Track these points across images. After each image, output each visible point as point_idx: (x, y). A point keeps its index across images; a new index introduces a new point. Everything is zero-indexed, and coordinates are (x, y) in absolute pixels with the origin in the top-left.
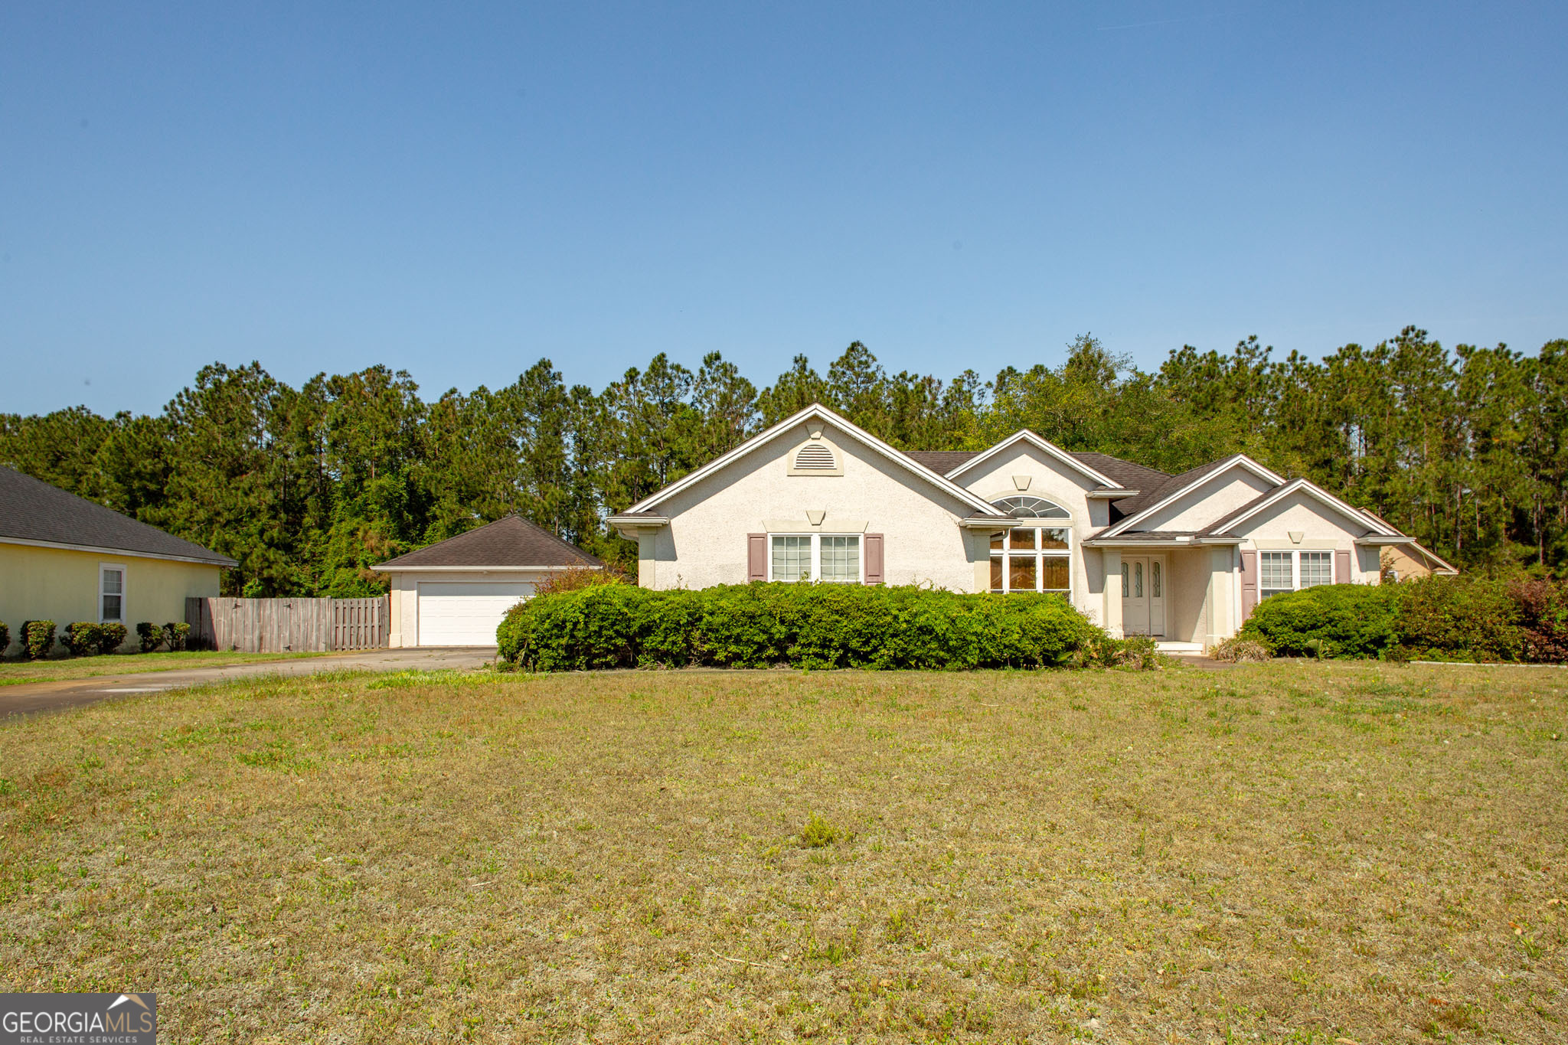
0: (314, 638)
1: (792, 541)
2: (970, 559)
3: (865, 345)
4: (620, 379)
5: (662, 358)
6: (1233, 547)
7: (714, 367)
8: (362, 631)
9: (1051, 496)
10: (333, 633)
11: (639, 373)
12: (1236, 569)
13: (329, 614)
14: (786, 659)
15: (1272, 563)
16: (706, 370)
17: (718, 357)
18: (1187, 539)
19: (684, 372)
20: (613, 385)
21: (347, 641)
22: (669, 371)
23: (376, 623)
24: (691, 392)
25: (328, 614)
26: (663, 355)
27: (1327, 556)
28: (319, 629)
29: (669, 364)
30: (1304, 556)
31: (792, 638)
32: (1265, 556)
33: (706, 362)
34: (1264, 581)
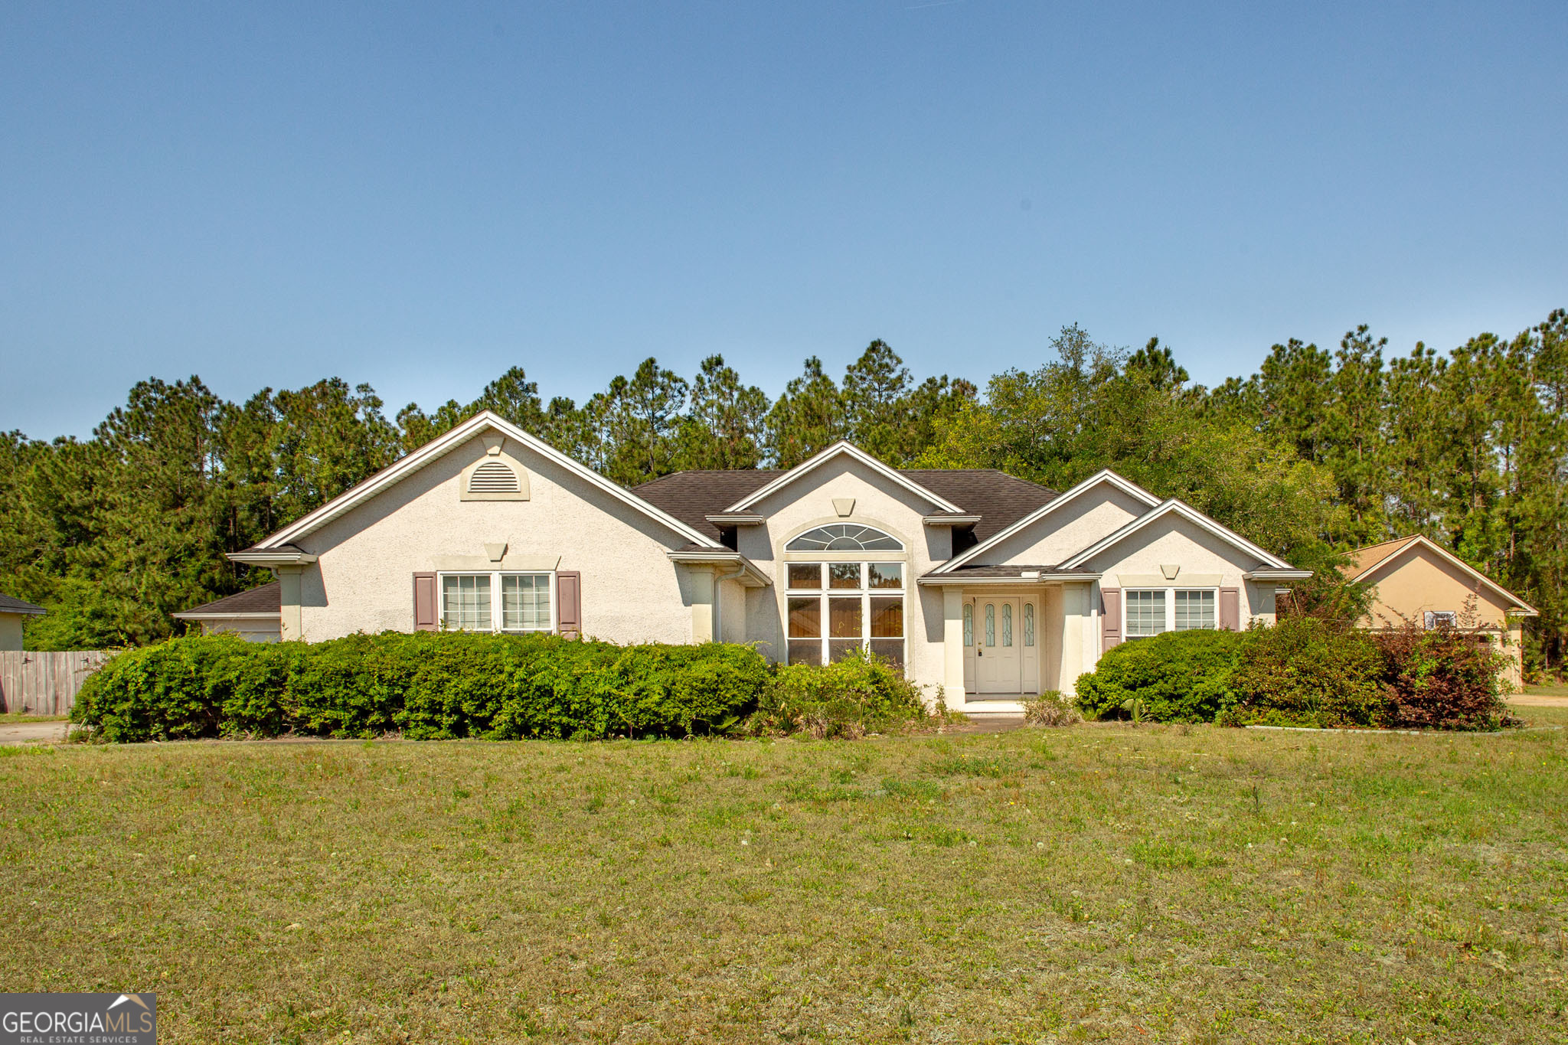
1: (467, 581)
2: (687, 602)
4: (605, 390)
5: (651, 364)
6: (1090, 584)
7: (715, 373)
9: (880, 523)
11: (625, 383)
12: (1094, 612)
14: (390, 726)
15: (1139, 604)
16: (706, 378)
17: (719, 362)
18: (1036, 574)
19: (676, 381)
20: (597, 397)
22: (660, 379)
24: (687, 404)
26: (652, 361)
27: (1209, 595)
29: (659, 371)
30: (1180, 595)
31: (398, 702)
32: (1131, 595)
33: (704, 368)
34: (1130, 627)
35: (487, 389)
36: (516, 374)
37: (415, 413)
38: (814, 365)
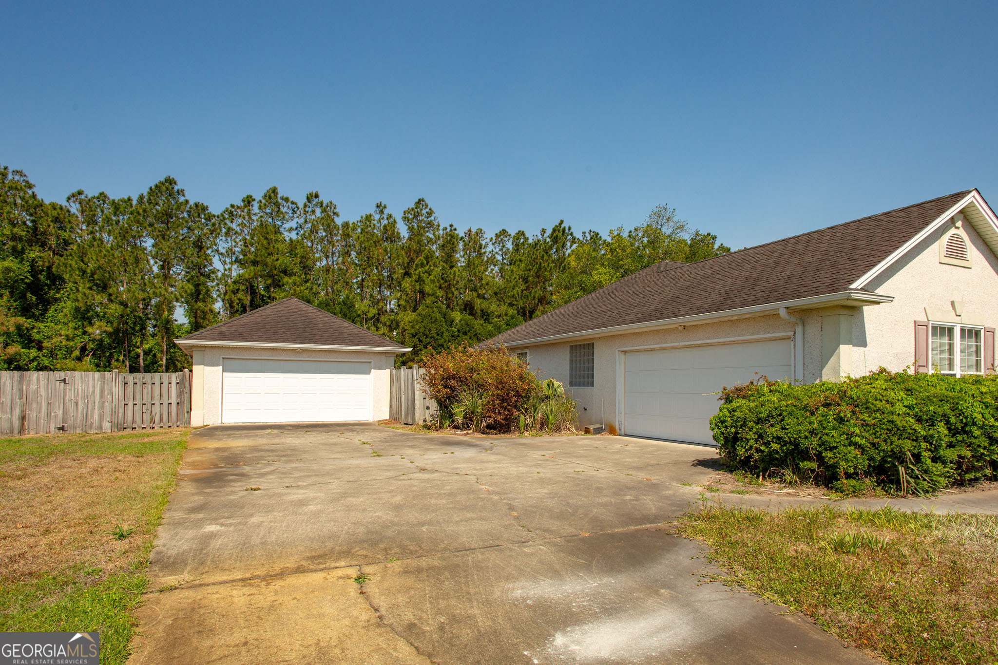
0: (96, 416)
3: (427, 202)
4: (238, 202)
5: (274, 191)
7: (314, 202)
8: (156, 409)
10: (121, 411)
11: (254, 200)
13: (117, 390)
16: (308, 204)
17: (317, 196)
19: (293, 203)
20: (232, 206)
21: (138, 419)
22: (280, 201)
23: (174, 400)
24: (296, 220)
25: (115, 390)
26: (275, 188)
28: (102, 406)
29: (279, 196)
33: (308, 198)
35: (151, 189)
36: (170, 181)
37: (83, 197)
38: (381, 208)
